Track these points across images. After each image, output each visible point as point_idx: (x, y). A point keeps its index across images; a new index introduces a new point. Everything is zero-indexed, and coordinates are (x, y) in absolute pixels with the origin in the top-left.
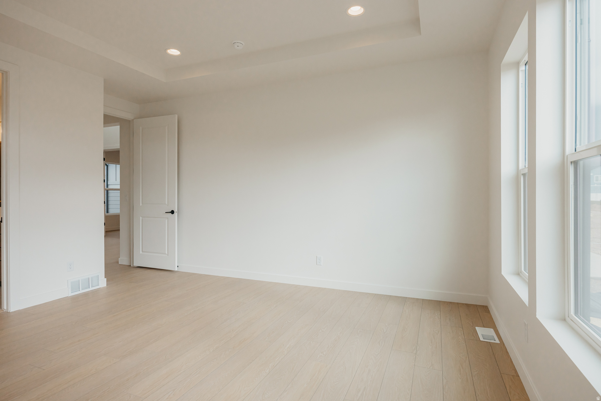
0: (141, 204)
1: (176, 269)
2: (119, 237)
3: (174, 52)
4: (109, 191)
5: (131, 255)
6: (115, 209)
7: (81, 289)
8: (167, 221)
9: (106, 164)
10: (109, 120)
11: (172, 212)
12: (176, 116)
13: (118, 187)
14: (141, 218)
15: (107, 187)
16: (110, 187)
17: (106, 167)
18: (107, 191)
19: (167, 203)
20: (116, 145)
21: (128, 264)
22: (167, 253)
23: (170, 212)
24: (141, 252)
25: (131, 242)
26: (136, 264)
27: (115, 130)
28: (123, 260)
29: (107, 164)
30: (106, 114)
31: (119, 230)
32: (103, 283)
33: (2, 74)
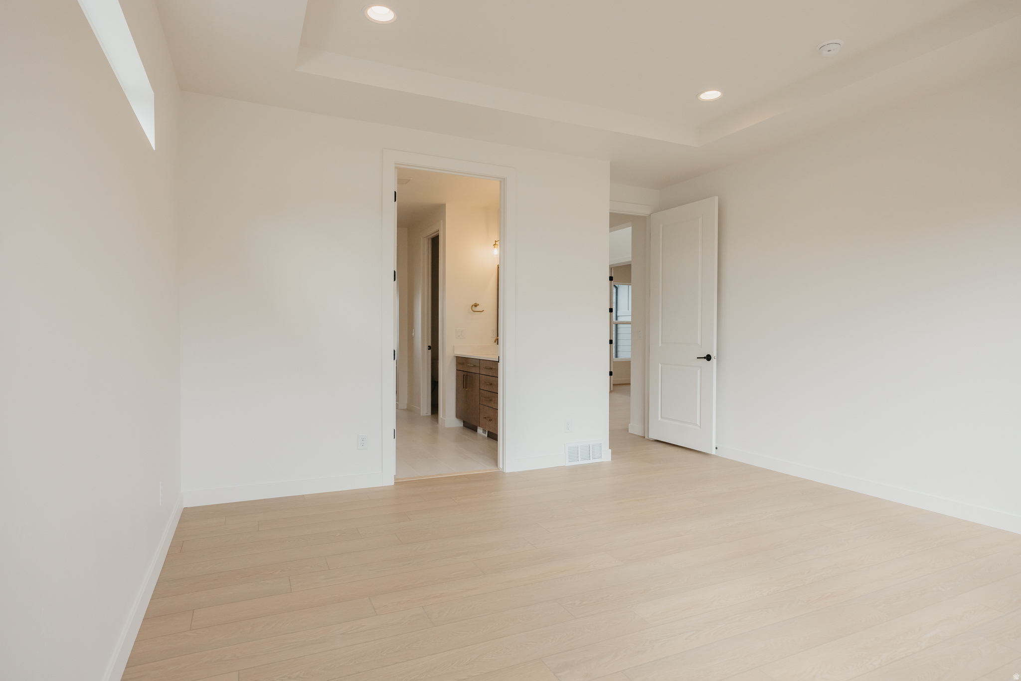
0: (660, 344)
1: (714, 452)
2: (628, 393)
3: (711, 95)
4: (620, 326)
5: (645, 421)
6: (625, 353)
7: (579, 460)
8: (699, 372)
9: (614, 286)
10: (617, 220)
11: (708, 358)
12: (716, 198)
13: (629, 319)
14: (660, 365)
15: (617, 319)
16: (620, 319)
17: (614, 290)
18: (617, 325)
19: (699, 342)
20: (626, 257)
21: (641, 434)
22: (698, 423)
23: (705, 358)
24: (660, 418)
25: (646, 400)
26: (653, 436)
27: (626, 233)
28: (635, 428)
29: (617, 286)
30: (613, 211)
31: (630, 384)
32: (606, 455)
33: (500, 182)
